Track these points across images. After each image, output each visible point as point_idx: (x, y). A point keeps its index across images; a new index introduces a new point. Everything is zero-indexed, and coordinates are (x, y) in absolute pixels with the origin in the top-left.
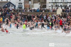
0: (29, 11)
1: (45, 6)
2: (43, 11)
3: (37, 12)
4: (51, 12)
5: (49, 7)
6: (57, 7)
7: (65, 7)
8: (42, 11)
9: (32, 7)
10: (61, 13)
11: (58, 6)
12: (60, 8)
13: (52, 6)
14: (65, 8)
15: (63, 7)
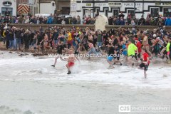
0: (27, 21)
1: (67, 10)
2: (63, 22)
3: (48, 23)
4: (82, 23)
5: (78, 11)
6: (96, 13)
7: (116, 11)
8: (59, 22)
9: (36, 12)
10: (106, 27)
11: (99, 11)
12: (103, 15)
13: (84, 10)
14: (114, 14)
15: (111, 12)
